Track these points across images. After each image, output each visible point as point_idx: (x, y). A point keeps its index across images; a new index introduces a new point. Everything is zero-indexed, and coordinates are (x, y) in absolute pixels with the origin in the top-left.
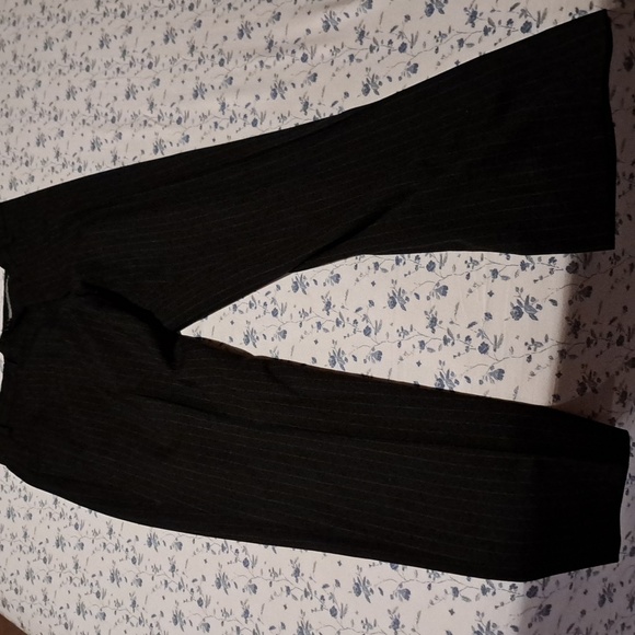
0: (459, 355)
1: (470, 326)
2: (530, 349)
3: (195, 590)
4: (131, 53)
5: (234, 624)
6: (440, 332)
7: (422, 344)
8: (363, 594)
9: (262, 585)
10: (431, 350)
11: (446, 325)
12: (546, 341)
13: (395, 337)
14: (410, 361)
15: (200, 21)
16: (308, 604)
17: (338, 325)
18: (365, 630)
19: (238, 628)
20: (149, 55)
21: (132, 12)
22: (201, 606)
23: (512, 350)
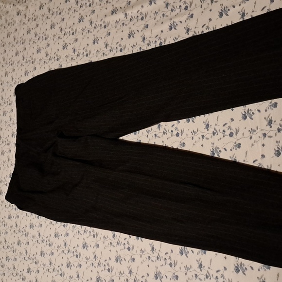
0: (220, 139)
1: (224, 125)
2: (251, 133)
3: (106, 265)
4: (78, 50)
5: (125, 278)
6: (211, 130)
7: (203, 136)
8: (184, 254)
9: (137, 258)
10: (208, 139)
11: (213, 126)
12: (257, 129)
13: (190, 135)
14: (198, 145)
15: (110, 33)
16: (159, 263)
17: (164, 134)
18: (186, 271)
19: (127, 280)
20: (86, 51)
21: (77, 32)
22: (109, 272)
23: (243, 134)
